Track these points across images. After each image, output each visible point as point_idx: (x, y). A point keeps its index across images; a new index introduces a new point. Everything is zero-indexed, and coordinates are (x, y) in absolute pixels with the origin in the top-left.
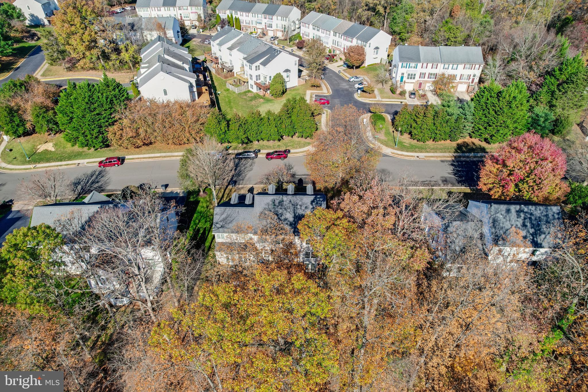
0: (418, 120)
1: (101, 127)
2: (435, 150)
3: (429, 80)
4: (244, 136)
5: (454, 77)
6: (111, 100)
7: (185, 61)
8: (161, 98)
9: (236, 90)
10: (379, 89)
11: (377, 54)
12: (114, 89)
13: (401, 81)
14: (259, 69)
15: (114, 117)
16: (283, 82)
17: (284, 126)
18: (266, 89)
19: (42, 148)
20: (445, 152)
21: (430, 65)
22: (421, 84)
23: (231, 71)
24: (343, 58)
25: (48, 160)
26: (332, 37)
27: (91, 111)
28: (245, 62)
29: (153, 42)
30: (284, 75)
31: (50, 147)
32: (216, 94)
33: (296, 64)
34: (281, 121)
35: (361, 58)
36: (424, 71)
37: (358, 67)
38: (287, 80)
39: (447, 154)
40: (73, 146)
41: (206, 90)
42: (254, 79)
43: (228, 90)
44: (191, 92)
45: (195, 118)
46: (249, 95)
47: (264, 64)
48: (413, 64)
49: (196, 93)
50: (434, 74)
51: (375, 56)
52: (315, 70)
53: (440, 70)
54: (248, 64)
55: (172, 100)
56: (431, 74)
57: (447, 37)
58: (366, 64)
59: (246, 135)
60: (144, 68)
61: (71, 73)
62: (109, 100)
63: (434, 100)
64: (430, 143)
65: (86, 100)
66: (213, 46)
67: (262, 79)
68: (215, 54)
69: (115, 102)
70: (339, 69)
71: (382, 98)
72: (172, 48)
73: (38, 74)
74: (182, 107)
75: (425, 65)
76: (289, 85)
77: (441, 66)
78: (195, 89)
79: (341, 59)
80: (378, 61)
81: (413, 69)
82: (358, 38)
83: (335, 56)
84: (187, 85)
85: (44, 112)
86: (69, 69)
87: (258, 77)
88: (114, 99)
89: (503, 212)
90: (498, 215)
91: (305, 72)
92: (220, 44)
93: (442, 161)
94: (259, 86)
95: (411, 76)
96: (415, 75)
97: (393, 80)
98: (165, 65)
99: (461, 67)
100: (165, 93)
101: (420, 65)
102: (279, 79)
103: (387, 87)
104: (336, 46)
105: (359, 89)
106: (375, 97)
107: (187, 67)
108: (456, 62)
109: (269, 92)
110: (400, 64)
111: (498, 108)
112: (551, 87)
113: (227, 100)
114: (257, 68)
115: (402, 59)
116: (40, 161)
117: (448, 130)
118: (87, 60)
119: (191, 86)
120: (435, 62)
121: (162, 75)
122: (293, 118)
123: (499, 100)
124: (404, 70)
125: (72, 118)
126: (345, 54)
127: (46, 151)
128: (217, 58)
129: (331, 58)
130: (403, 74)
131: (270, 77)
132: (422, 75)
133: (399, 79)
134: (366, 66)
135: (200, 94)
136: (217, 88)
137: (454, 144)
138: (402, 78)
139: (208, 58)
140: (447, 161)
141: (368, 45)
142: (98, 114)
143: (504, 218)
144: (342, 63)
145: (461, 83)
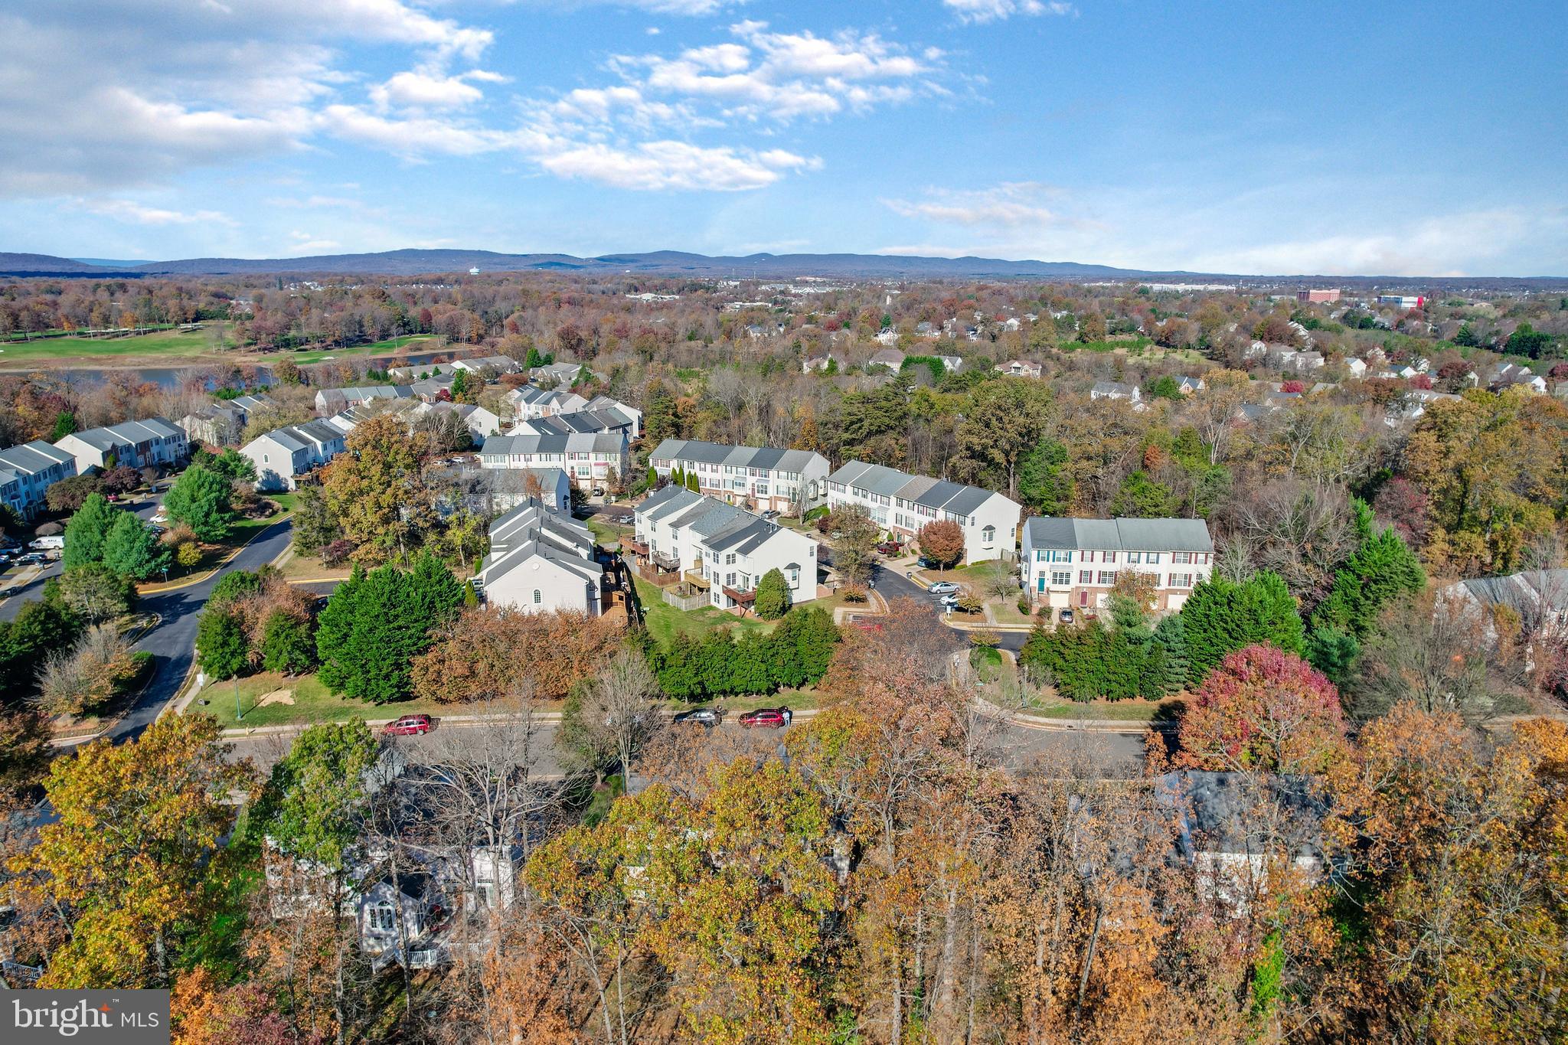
0: (1066, 651)
1: (400, 654)
2: (1112, 715)
3: (1102, 585)
4: (696, 680)
5: (1152, 580)
6: (432, 603)
7: (581, 543)
8: (528, 607)
9: (683, 605)
10: (994, 607)
11: (990, 539)
12: (440, 582)
13: (1041, 588)
14: (734, 561)
15: (430, 637)
16: (784, 589)
17: (779, 663)
18: (749, 601)
19: (269, 699)
20: (1132, 719)
21: (1099, 555)
22: (1084, 595)
23: (675, 569)
24: (916, 546)
25: (280, 721)
26: (893, 508)
27: (389, 622)
28: (705, 548)
29: (515, 510)
30: (788, 575)
31: (285, 697)
32: (639, 611)
33: (812, 554)
34: (774, 650)
35: (953, 545)
36: (1087, 566)
37: (949, 566)
38: (792, 584)
39: (1136, 723)
40: (334, 694)
41: (621, 598)
42: (723, 581)
43: (666, 605)
44: (591, 599)
45: (593, 644)
46: (711, 614)
47: (745, 551)
48: (1061, 553)
49: (599, 602)
50: (1111, 574)
51: (987, 544)
52: (854, 567)
53: (1121, 563)
54: (711, 552)
55: (551, 610)
56: (1105, 573)
57: (1139, 505)
58: (970, 559)
59: (700, 678)
60: (497, 550)
61: (334, 571)
62: (427, 600)
63: (1107, 621)
64: (1101, 703)
65: (384, 599)
66: (640, 521)
67: (739, 581)
68: (643, 537)
69: (438, 605)
70: (908, 570)
71: (1001, 621)
72: (557, 520)
73: (279, 562)
74: (570, 624)
75: (1088, 554)
76: (797, 598)
77: (1122, 557)
78: (598, 594)
79: (913, 552)
80: (994, 555)
81: (1062, 563)
82: (947, 509)
83: (902, 545)
84: (584, 582)
85: (292, 627)
86: (332, 565)
87: (732, 578)
88: (437, 599)
89: (1213, 786)
90: (1202, 791)
91: (833, 576)
92: (654, 518)
93: (1124, 735)
94: (734, 598)
95: (1062, 578)
96: (1068, 575)
97: (1026, 589)
98: (542, 545)
99: (1166, 558)
100: (537, 597)
101: (1076, 555)
102: (774, 581)
103: (1012, 603)
104: (903, 526)
105: (949, 604)
106: (985, 620)
107: (584, 553)
108: (1155, 548)
109: (752, 608)
110: (1034, 553)
111: (1231, 626)
112: (1349, 590)
113: (662, 622)
114: (731, 559)
115: (1038, 542)
116: (263, 722)
117: (1132, 672)
118: (375, 545)
119: (591, 588)
120: (1109, 550)
121: (536, 561)
122: (800, 648)
123: (1231, 608)
124: (1044, 566)
125: (346, 635)
126: (920, 539)
127: (277, 706)
128: (645, 546)
129: (893, 549)
130: (1042, 573)
131: (757, 578)
132: (1086, 576)
133: (1034, 583)
134: (969, 564)
135: (607, 605)
136: (643, 601)
137: (1154, 705)
138: (1042, 582)
139: (627, 547)
140: (1134, 735)
141: (968, 521)
142: (400, 628)
143: (1216, 796)
144: (916, 559)
145: (1174, 592)
